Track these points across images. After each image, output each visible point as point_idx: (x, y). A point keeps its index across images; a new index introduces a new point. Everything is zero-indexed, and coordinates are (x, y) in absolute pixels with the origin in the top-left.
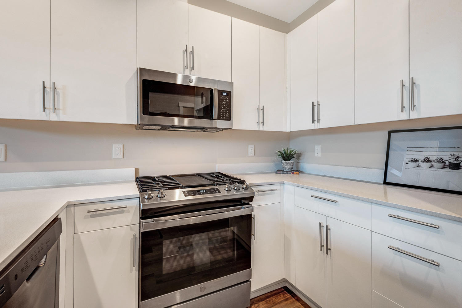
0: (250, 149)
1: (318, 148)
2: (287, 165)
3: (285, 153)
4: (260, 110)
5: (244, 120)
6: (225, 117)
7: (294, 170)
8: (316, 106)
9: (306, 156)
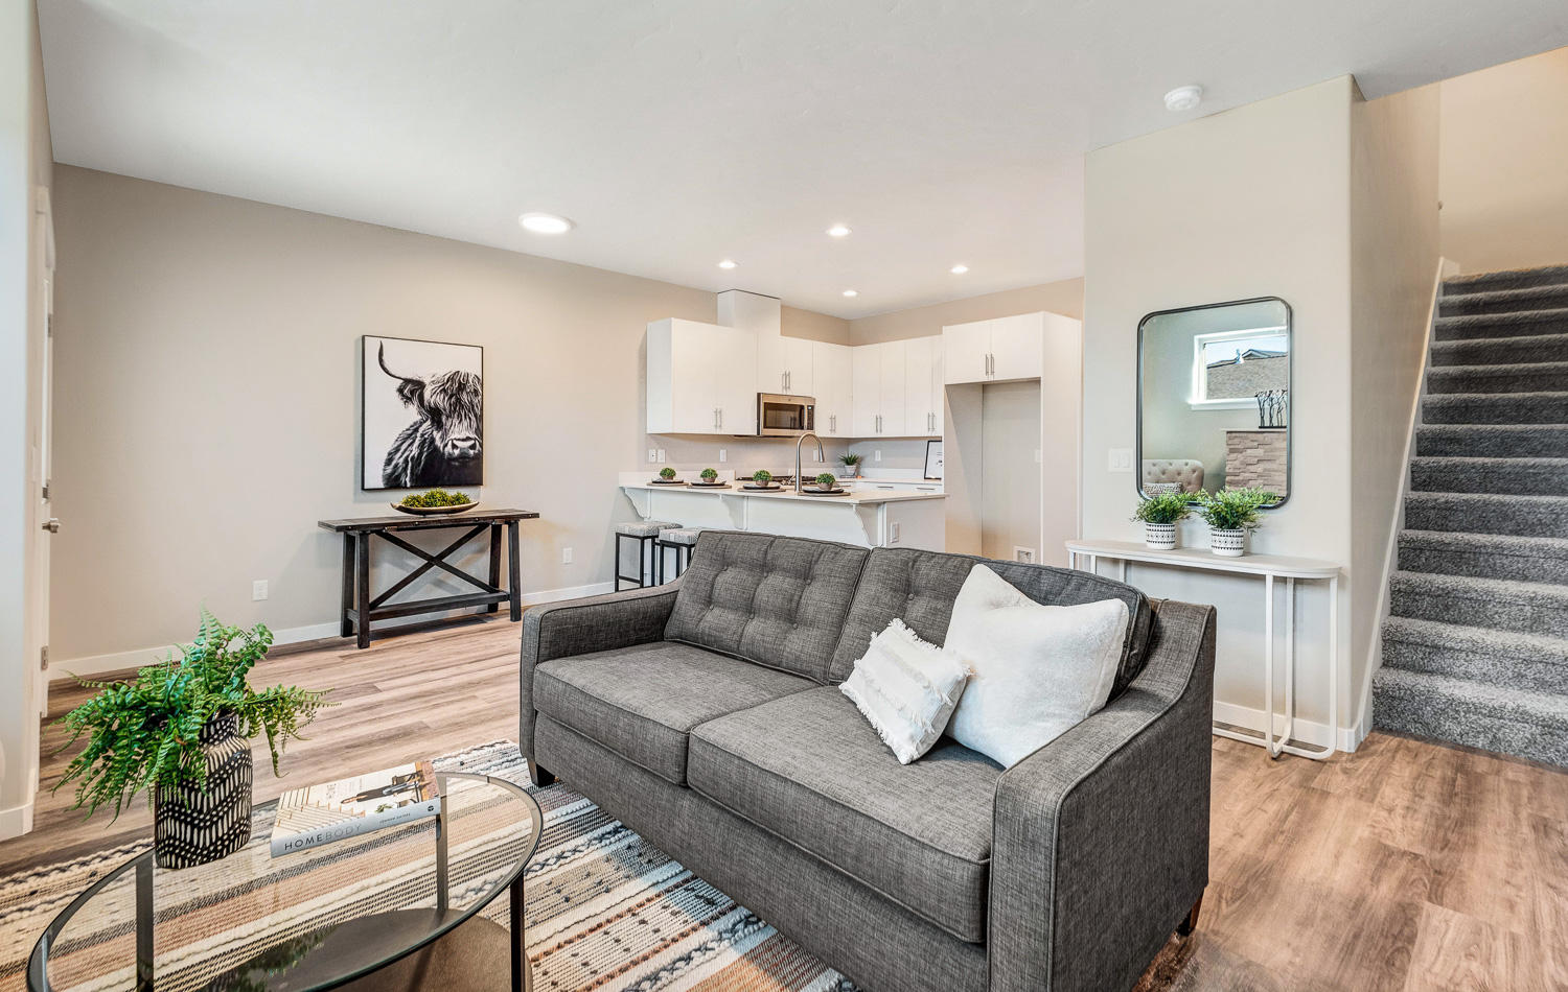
1: (877, 454)
2: (851, 469)
3: (849, 458)
4: (833, 419)
5: (822, 429)
6: (811, 427)
7: (857, 475)
8: (879, 419)
9: (867, 460)
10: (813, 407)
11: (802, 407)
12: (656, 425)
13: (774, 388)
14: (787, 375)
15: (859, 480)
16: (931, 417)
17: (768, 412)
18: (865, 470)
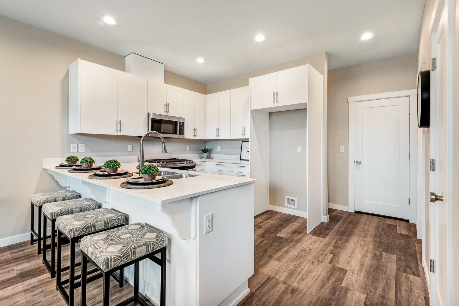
0: (188, 148)
1: (219, 147)
2: (205, 155)
3: (205, 149)
4: (195, 130)
5: (188, 134)
6: (182, 133)
7: (209, 157)
8: (218, 130)
9: (214, 151)
10: (183, 123)
11: (176, 122)
12: (74, 129)
13: (159, 112)
14: (167, 105)
15: (209, 160)
16: (244, 129)
17: (154, 124)
18: (213, 155)
